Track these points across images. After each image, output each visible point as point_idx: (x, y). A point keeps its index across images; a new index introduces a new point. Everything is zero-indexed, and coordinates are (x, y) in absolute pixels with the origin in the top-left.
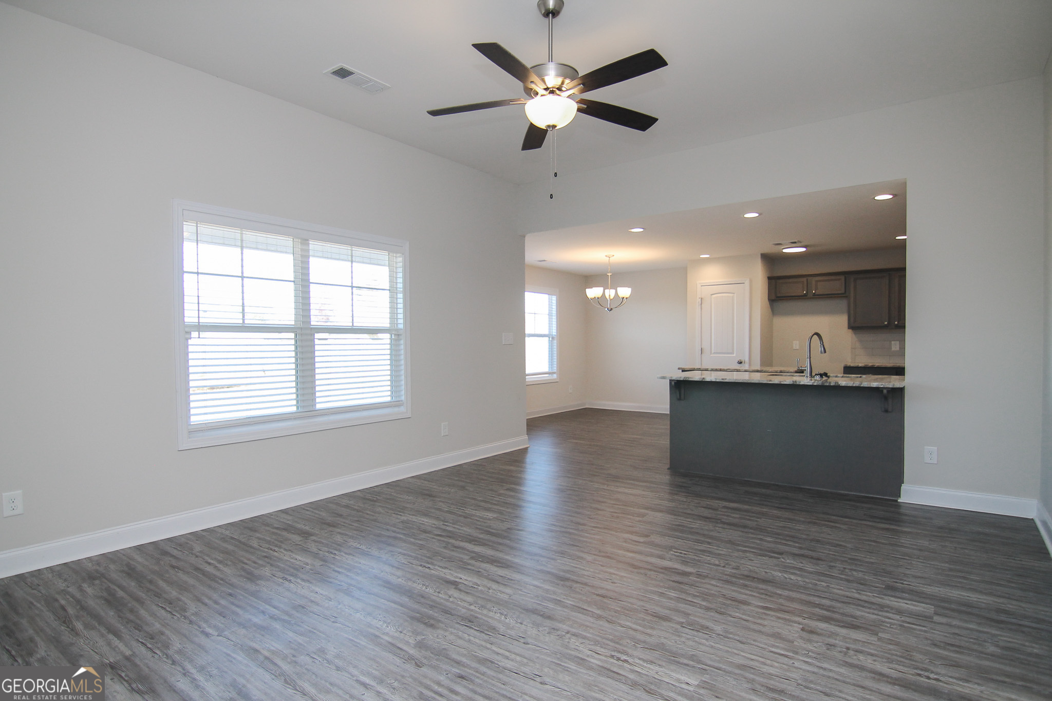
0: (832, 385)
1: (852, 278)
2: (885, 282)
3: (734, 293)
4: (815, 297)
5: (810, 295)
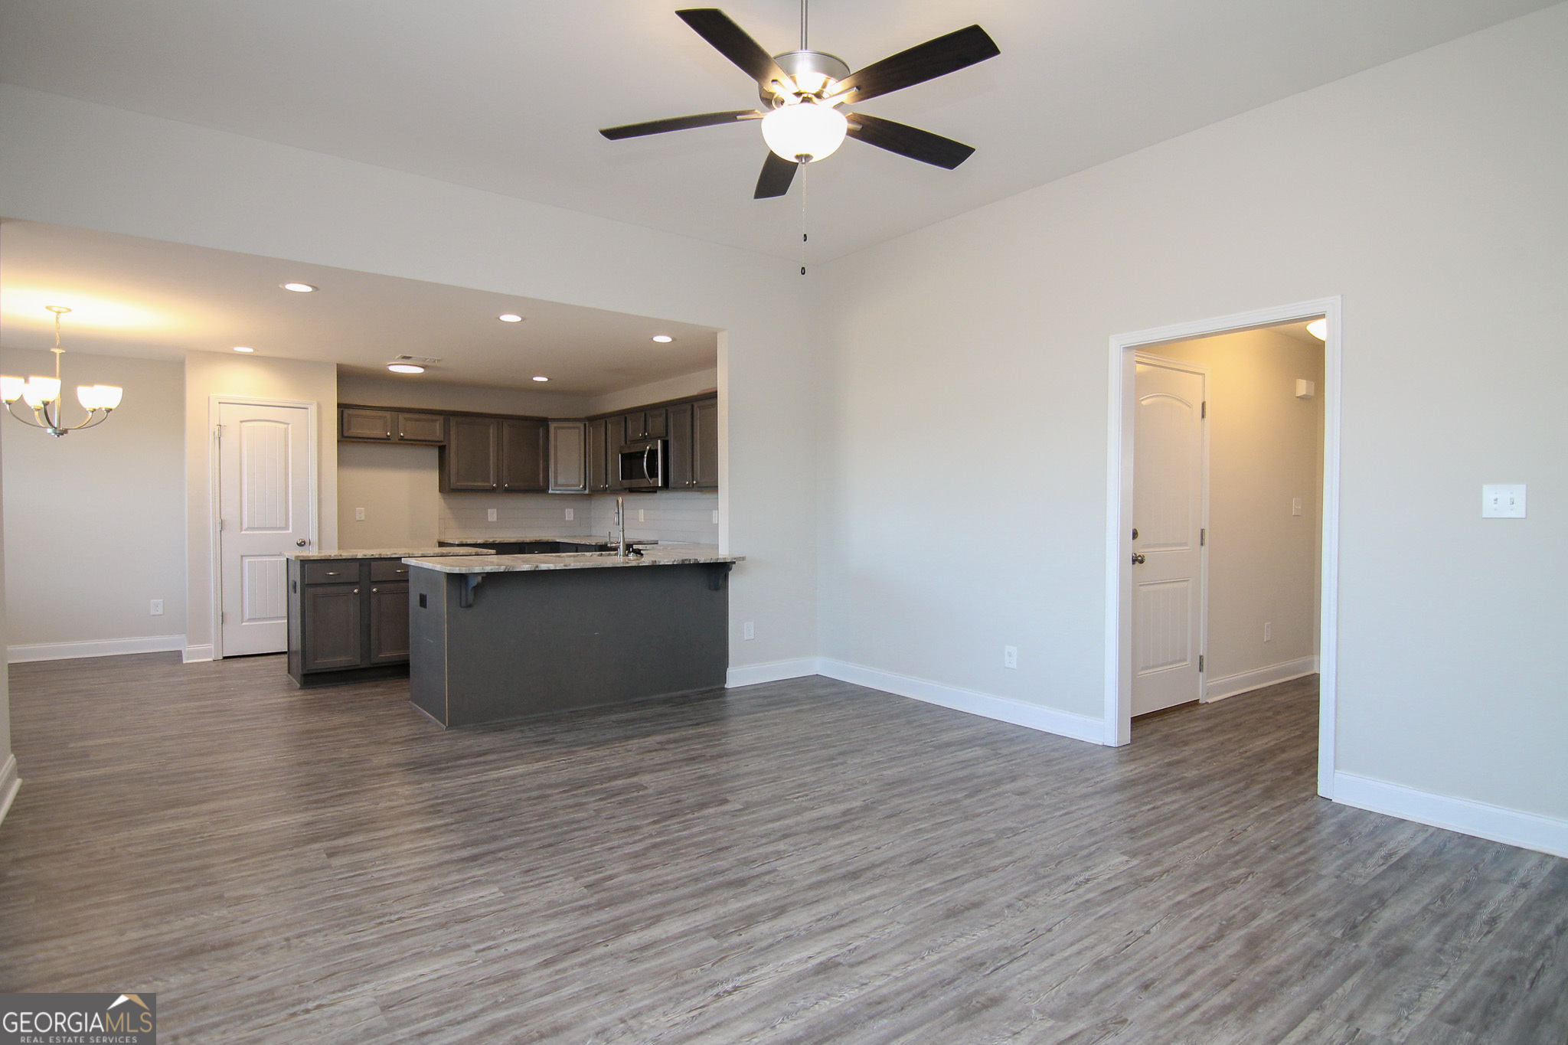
0: (691, 563)
1: (453, 421)
2: (492, 431)
3: (288, 424)
4: (402, 442)
5: (395, 439)
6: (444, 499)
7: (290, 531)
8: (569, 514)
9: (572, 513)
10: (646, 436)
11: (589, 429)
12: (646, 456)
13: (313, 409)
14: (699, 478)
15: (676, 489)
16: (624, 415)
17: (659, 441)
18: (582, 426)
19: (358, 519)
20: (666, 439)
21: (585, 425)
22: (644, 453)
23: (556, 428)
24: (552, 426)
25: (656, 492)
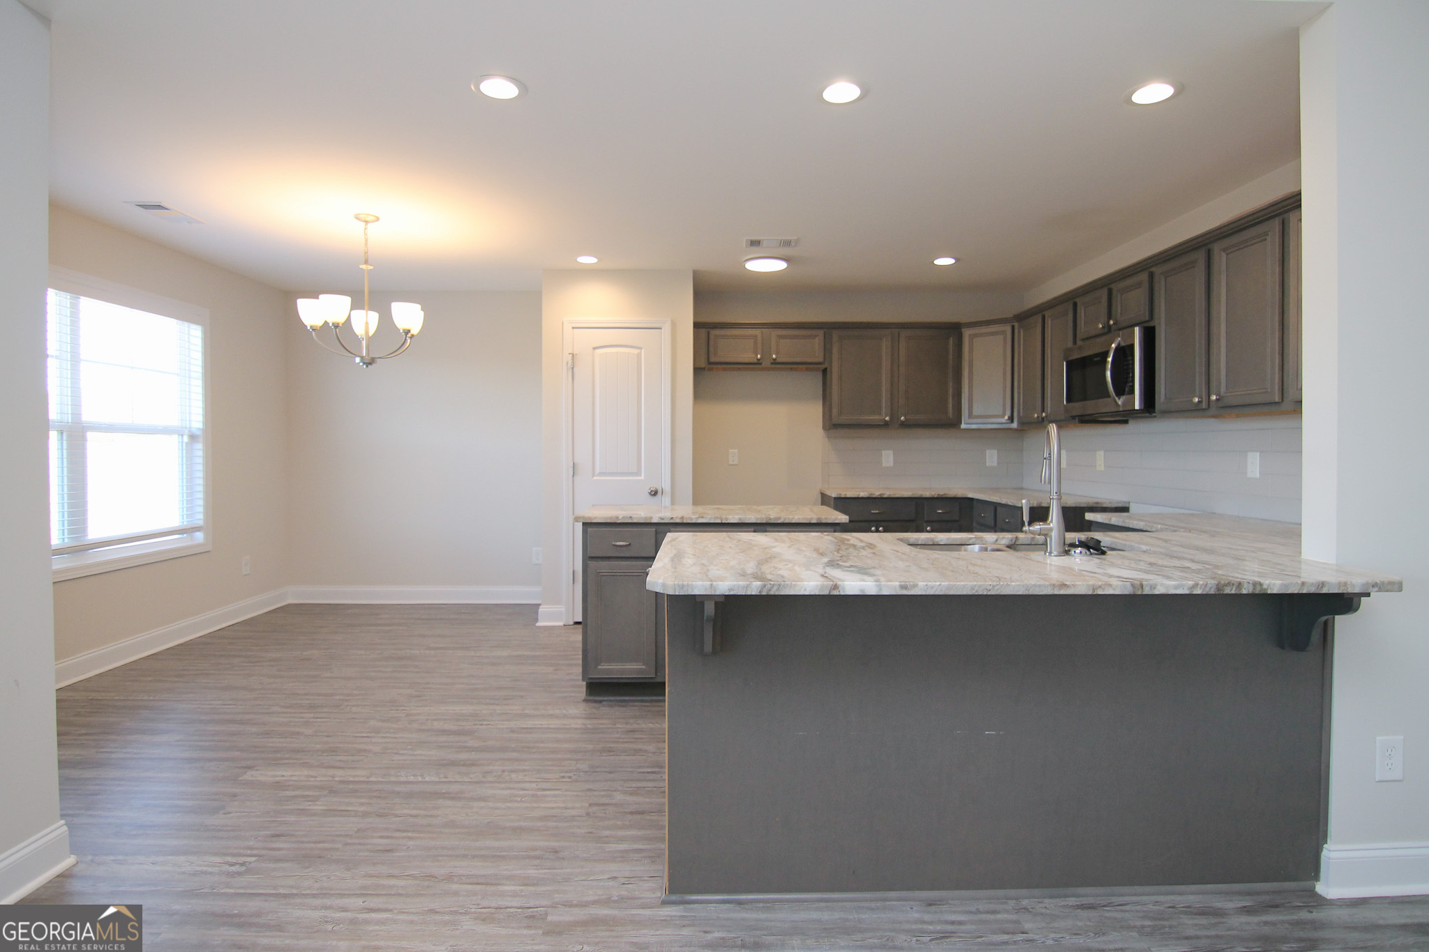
0: (1244, 592)
1: (835, 335)
2: (885, 346)
3: (641, 348)
4: (774, 366)
5: (766, 363)
6: (829, 437)
7: (642, 477)
8: (992, 457)
9: (996, 457)
10: (1110, 327)
11: (1019, 332)
12: (1110, 359)
13: (667, 329)
14: (1223, 390)
15: (1169, 413)
16: (1072, 300)
17: (1137, 329)
18: (1008, 329)
19: (731, 462)
20: (1151, 324)
21: (1013, 328)
22: (1106, 354)
23: (972, 337)
24: (967, 333)
25: (1126, 422)
